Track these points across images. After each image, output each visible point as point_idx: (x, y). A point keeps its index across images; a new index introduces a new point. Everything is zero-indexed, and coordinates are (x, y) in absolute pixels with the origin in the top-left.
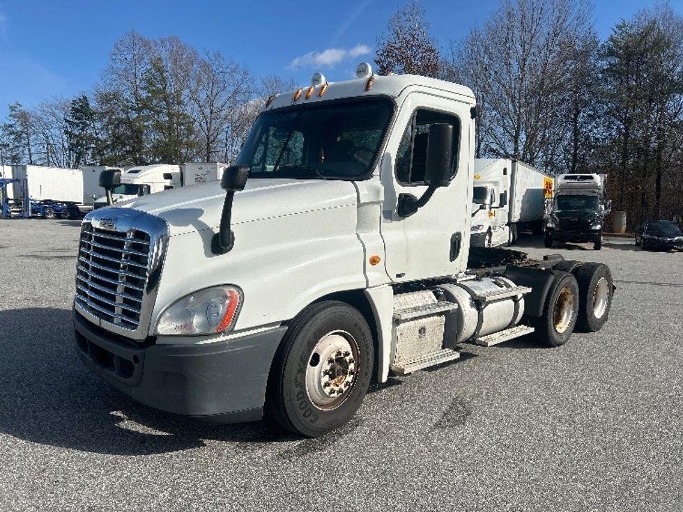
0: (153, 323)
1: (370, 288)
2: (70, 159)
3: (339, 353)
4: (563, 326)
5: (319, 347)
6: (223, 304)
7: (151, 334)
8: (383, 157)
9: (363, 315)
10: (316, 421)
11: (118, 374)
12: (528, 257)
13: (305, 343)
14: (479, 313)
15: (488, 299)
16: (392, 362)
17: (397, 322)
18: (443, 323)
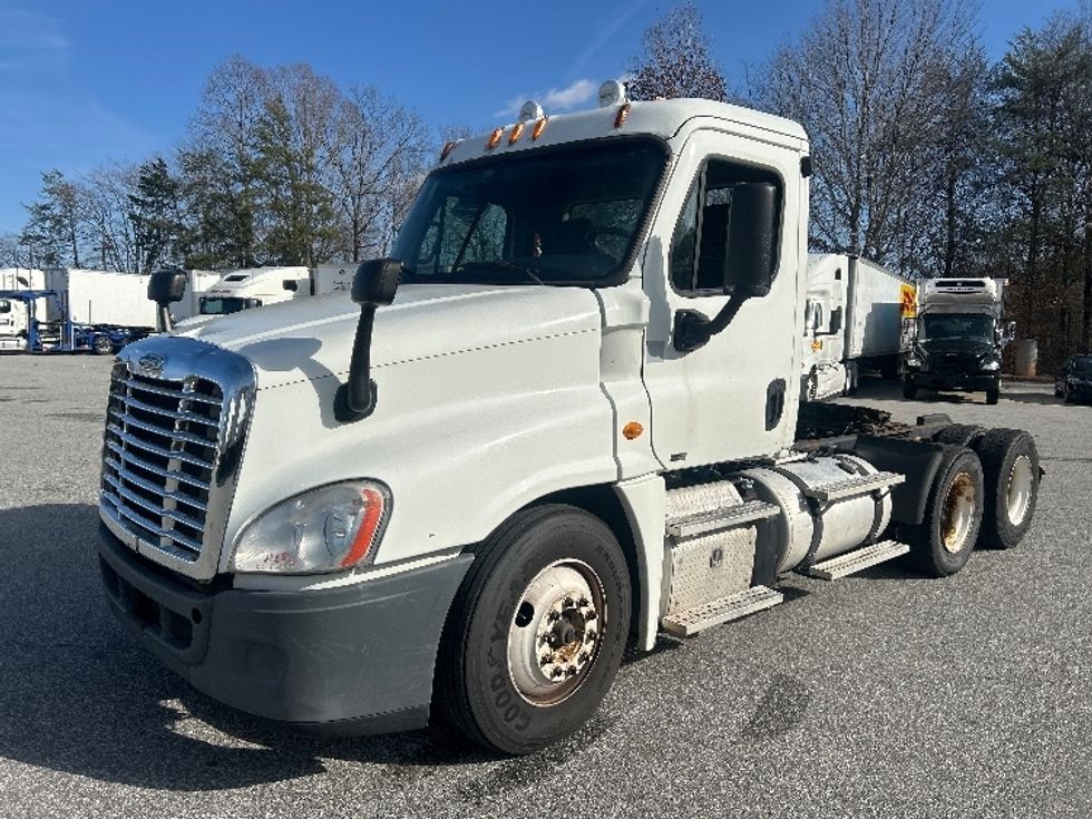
0: (227, 551)
1: (624, 480)
2: (138, 259)
3: (569, 602)
4: (958, 539)
5: (533, 590)
6: (355, 514)
7: (223, 569)
8: (647, 243)
9: (611, 529)
10: (526, 726)
11: (167, 640)
12: (893, 419)
13: (506, 584)
14: (815, 521)
15: (831, 496)
16: (664, 611)
17: (672, 541)
18: (754, 540)
